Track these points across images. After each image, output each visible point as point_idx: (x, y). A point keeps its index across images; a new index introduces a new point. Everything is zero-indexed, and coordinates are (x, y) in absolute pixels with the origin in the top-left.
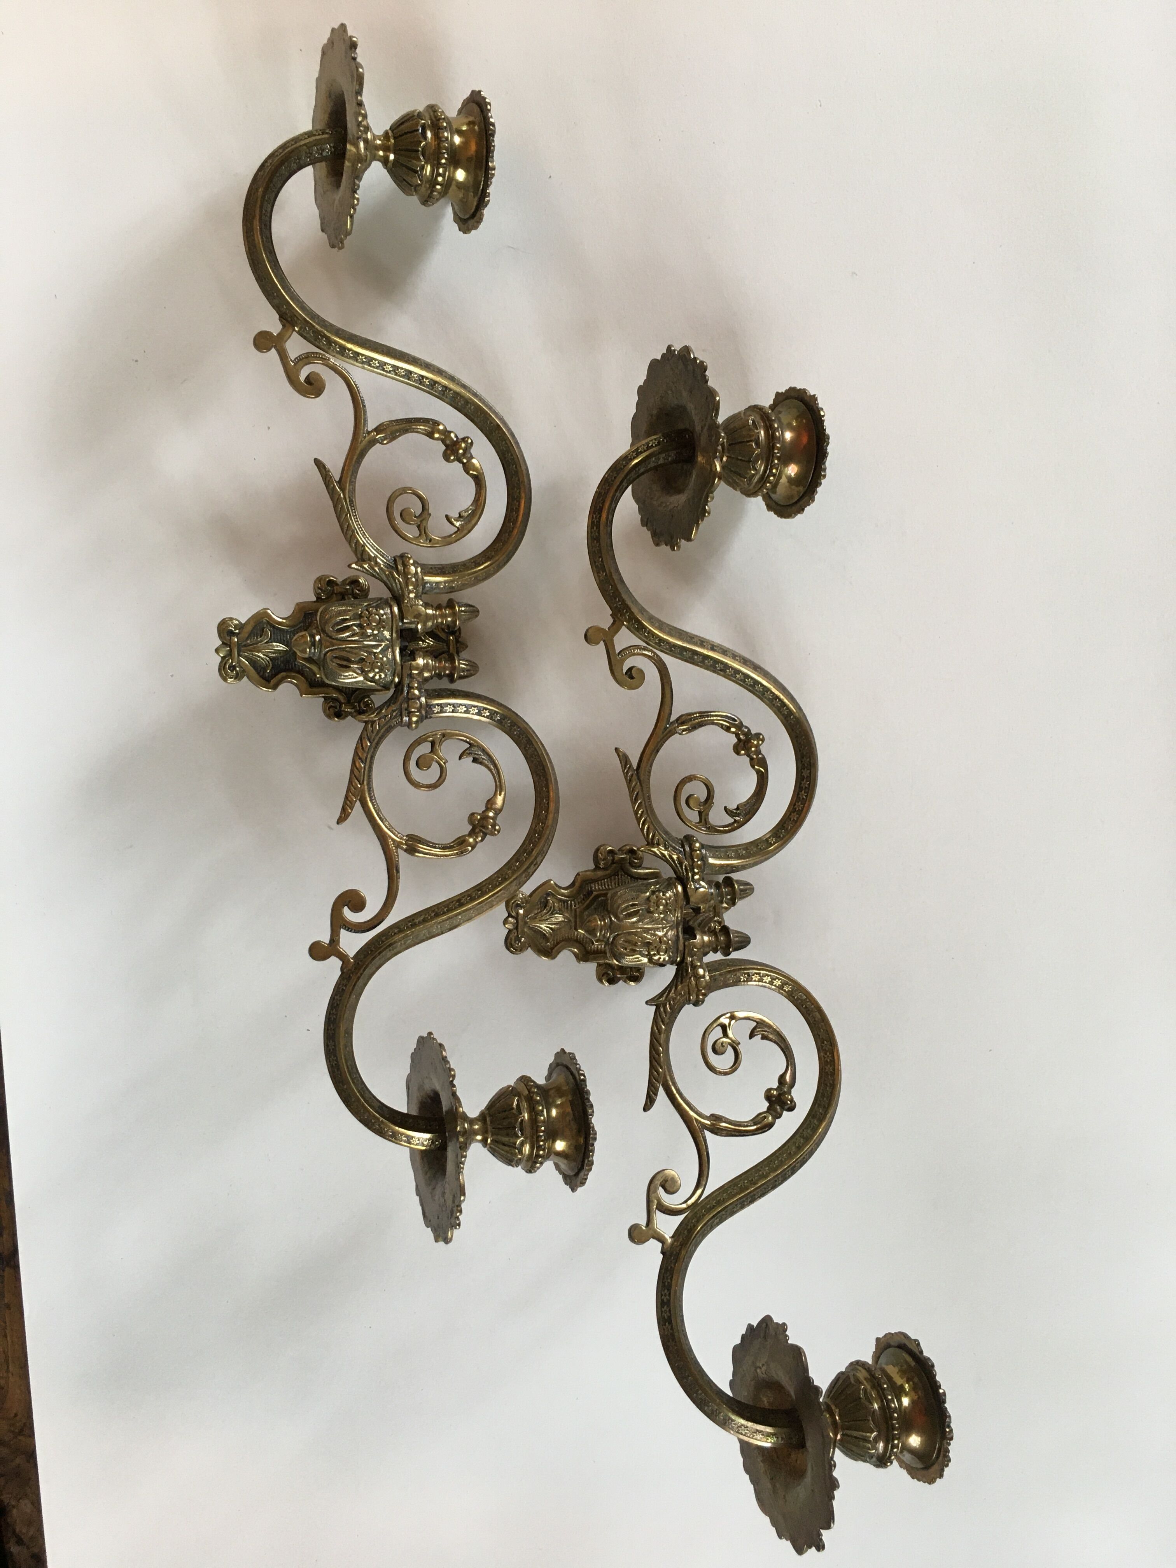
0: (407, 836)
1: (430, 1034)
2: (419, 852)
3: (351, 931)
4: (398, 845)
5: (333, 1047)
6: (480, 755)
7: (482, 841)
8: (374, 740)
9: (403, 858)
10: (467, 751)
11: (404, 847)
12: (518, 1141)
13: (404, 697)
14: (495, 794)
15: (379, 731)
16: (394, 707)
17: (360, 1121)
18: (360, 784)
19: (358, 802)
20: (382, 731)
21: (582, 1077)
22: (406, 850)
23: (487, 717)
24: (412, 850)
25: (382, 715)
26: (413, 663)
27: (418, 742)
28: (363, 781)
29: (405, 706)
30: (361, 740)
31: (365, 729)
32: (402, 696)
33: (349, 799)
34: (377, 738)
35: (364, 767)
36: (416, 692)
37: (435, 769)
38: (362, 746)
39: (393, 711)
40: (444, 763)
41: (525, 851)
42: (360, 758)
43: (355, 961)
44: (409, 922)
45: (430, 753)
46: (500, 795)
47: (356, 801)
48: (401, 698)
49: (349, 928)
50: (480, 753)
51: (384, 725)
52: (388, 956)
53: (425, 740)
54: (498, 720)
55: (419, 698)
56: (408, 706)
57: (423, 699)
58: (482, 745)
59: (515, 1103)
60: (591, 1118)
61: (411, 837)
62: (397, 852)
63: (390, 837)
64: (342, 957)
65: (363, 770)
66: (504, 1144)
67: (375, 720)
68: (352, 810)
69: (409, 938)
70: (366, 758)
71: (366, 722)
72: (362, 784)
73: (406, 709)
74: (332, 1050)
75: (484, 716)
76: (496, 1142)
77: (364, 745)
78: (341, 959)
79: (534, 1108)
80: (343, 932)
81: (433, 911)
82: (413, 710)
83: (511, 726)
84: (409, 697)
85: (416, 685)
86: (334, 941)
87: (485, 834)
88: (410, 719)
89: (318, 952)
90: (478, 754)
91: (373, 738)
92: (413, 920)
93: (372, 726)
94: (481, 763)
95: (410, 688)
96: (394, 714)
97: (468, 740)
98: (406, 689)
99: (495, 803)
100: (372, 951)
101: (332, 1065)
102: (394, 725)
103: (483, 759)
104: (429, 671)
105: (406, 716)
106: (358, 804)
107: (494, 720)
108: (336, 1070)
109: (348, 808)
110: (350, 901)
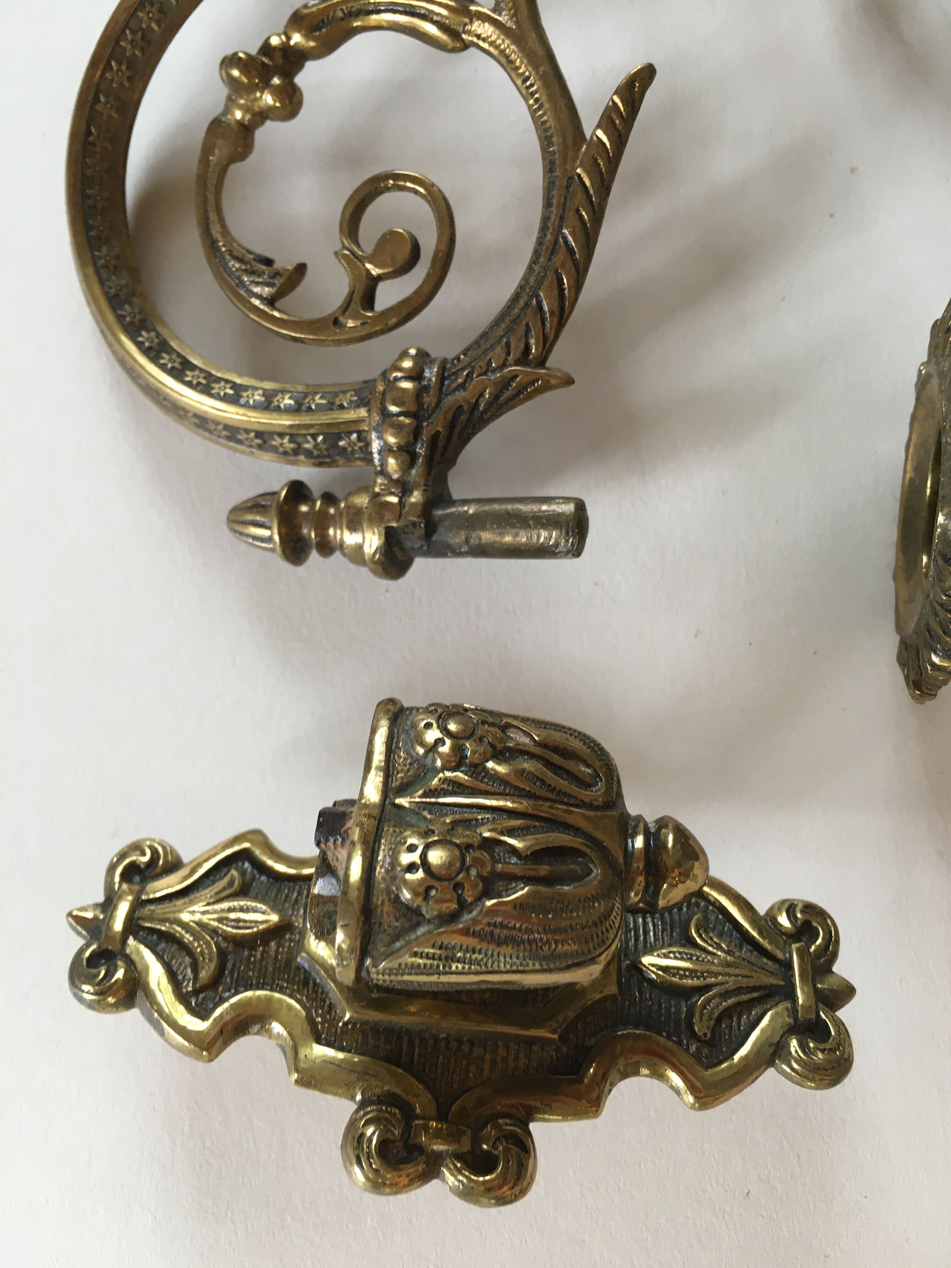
7: (273, 34)
8: (528, 312)
14: (224, 172)
15: (513, 332)
16: (459, 400)
18: (580, 176)
20: (501, 330)
27: (407, 308)
30: (562, 308)
31: (546, 343)
35: (561, 228)
37: (372, 233)
38: (561, 290)
40: (344, 250)
42: (572, 258)
50: (249, 280)
51: (492, 353)
53: (385, 318)
71: (544, 362)
77: (556, 296)
87: (259, 54)
91: (529, 321)
93: (527, 348)
94: (249, 256)
97: (277, 314)
98: (420, 450)
104: (353, 513)
106: (588, 128)
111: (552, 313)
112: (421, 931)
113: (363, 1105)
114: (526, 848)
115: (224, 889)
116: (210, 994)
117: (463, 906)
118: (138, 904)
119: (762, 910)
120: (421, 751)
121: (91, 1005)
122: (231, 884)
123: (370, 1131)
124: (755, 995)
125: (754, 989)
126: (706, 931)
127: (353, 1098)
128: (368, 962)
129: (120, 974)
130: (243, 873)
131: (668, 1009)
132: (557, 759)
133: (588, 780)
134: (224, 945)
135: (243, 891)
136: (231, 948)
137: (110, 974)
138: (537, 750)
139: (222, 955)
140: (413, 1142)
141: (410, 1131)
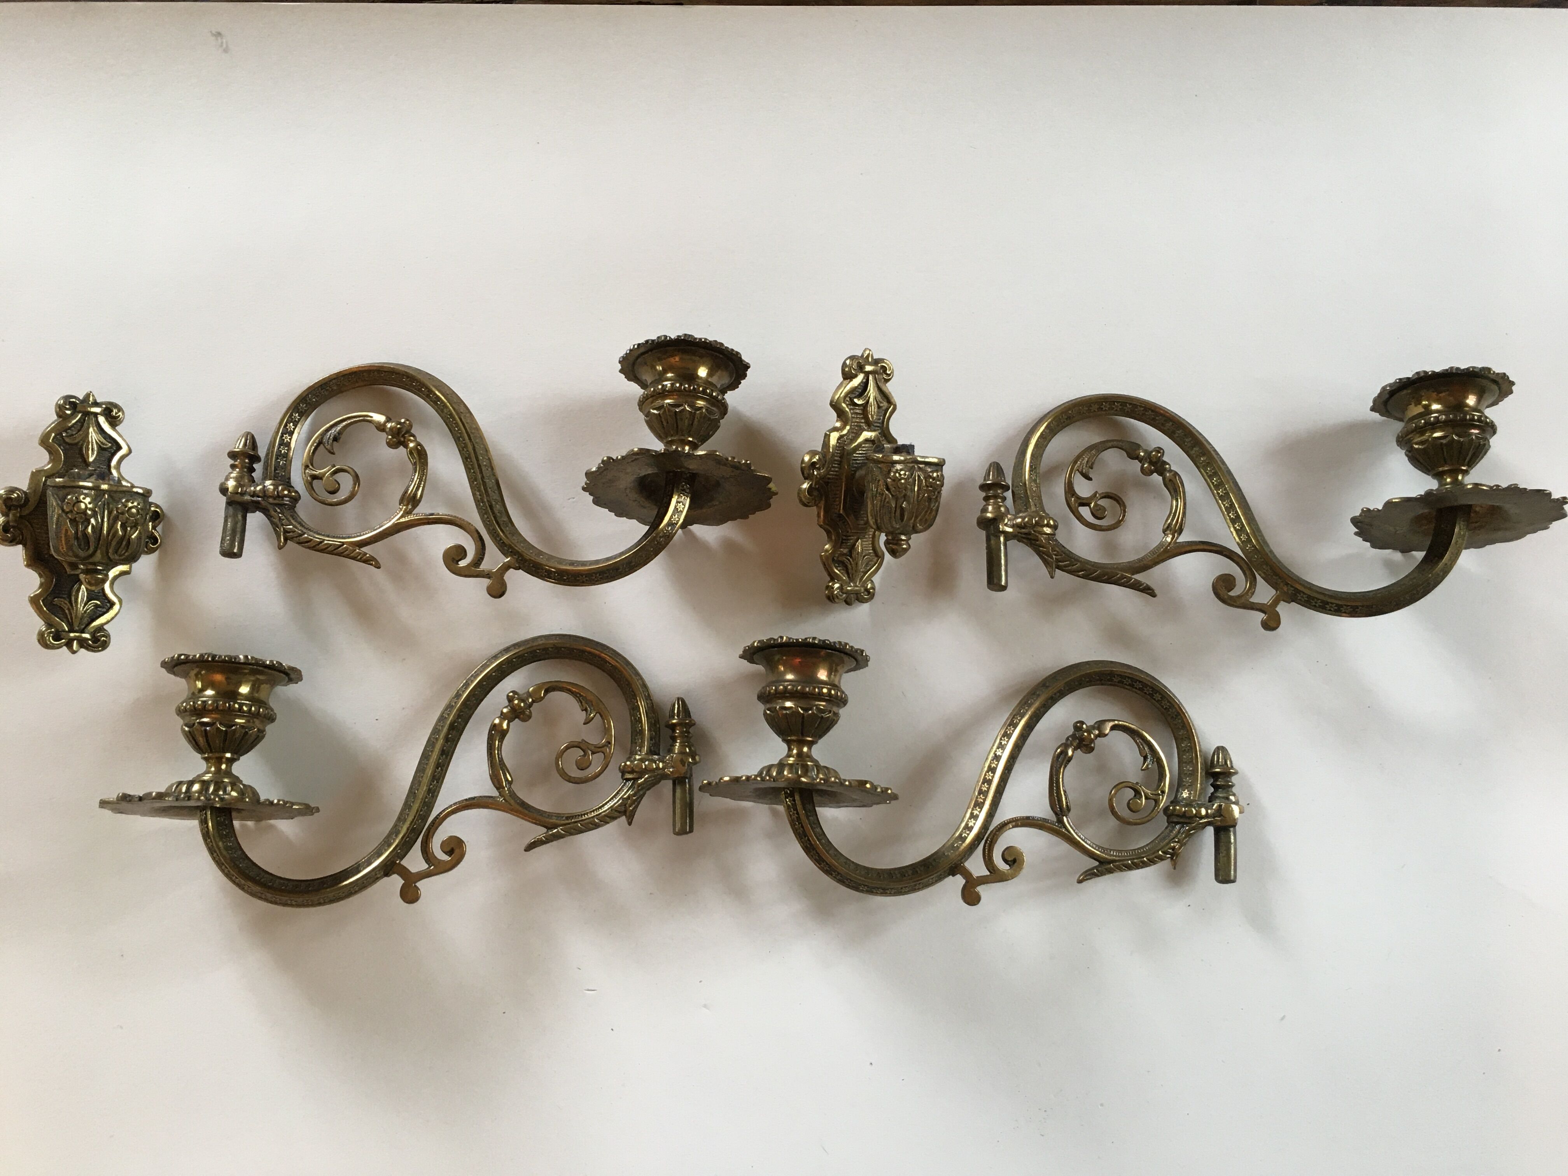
0: (400, 505)
2: (415, 494)
3: (483, 559)
4: (407, 513)
6: (331, 433)
7: (414, 436)
8: (302, 531)
9: (422, 510)
10: (326, 446)
11: (410, 507)
12: (688, 409)
13: (264, 501)
14: (371, 422)
15: (294, 526)
16: (272, 511)
18: (343, 545)
19: (361, 549)
20: (294, 523)
22: (414, 507)
23: (296, 426)
24: (415, 502)
25: (278, 523)
26: (230, 490)
27: (312, 492)
28: (339, 541)
29: (271, 500)
30: (302, 543)
31: (292, 539)
32: (262, 502)
33: (356, 556)
34: (301, 528)
35: (325, 540)
36: (258, 488)
37: (340, 477)
38: (307, 542)
39: (276, 511)
40: (334, 467)
41: (427, 394)
42: (318, 544)
43: (510, 556)
45: (323, 480)
46: (371, 417)
48: (265, 505)
49: (481, 561)
50: (328, 434)
51: (290, 521)
53: (311, 484)
54: (299, 416)
55: (266, 487)
56: (271, 497)
57: (268, 483)
58: (322, 432)
59: (655, 412)
60: (670, 337)
61: (402, 499)
62: (415, 515)
63: (399, 520)
64: (505, 568)
65: (329, 542)
66: (690, 423)
67: (284, 529)
68: (367, 554)
70: (319, 538)
71: (286, 539)
72: (342, 543)
73: (276, 499)
74: (587, 578)
75: (294, 429)
77: (306, 540)
78: (508, 569)
79: (660, 394)
80: (483, 566)
81: (473, 482)
82: (277, 493)
83: (305, 404)
84: (264, 495)
85: (253, 489)
86: (490, 575)
87: (408, 433)
88: (286, 496)
89: (498, 591)
90: (330, 436)
91: (300, 532)
93: (289, 532)
94: (339, 434)
95: (254, 494)
96: (279, 511)
97: (315, 444)
98: (255, 499)
99: (379, 423)
100: (504, 541)
101: (601, 579)
102: (292, 512)
103: (335, 431)
104: (242, 477)
105: (284, 500)
106: (364, 549)
107: (299, 420)
108: (605, 575)
109: (365, 558)
110: (453, 559)
111: (299, 540)
112: (60, 502)
113: (24, 492)
114: (88, 533)
115: (102, 443)
116: (62, 442)
117: (67, 513)
118: (96, 415)
119: (105, 627)
120: (124, 501)
121: (57, 404)
122: (104, 444)
123: (16, 495)
124: (70, 620)
125: (72, 619)
126: (94, 606)
127: (28, 489)
128: (51, 488)
129: (68, 412)
130: (111, 447)
131: (65, 591)
132: (124, 543)
133: (119, 553)
134: (80, 444)
135: (101, 449)
136: (79, 447)
137: (67, 409)
138: (127, 537)
139: (76, 444)
140: (12, 508)
141: (16, 507)
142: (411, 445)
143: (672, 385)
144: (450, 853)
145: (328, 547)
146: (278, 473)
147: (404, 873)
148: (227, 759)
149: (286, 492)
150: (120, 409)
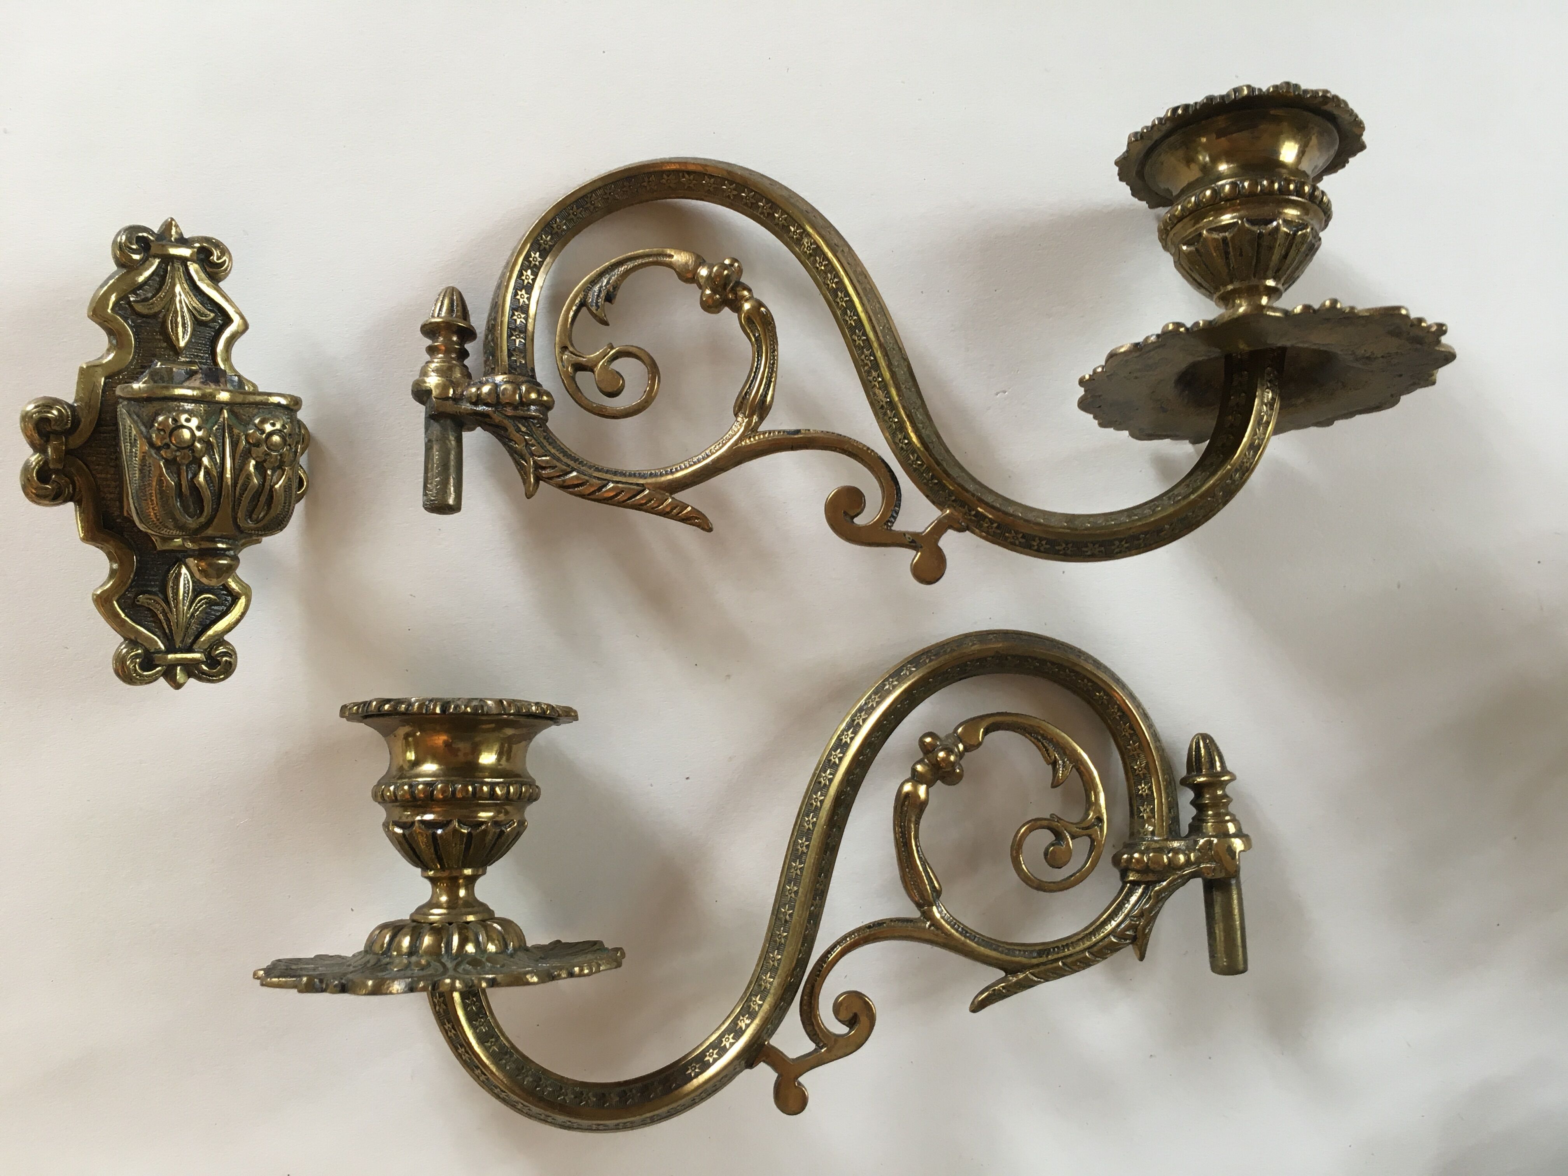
0: (737, 414)
1: (1082, 382)
2: (765, 395)
3: (897, 513)
4: (751, 430)
5: (1097, 546)
6: (601, 287)
7: (750, 290)
8: (569, 466)
10: (593, 309)
11: (755, 418)
12: (1282, 228)
13: (495, 412)
14: (670, 265)
15: (553, 456)
16: (511, 429)
17: (1225, 503)
18: (643, 491)
19: (676, 496)
20: (553, 451)
21: (1180, 112)
22: (762, 419)
23: (535, 275)
24: (762, 409)
25: (524, 451)
26: (432, 392)
27: (575, 392)
28: (638, 485)
29: (509, 411)
30: (569, 487)
31: (548, 479)
32: (491, 414)
33: (668, 509)
34: (565, 460)
35: (613, 482)
36: (486, 389)
37: (623, 366)
38: (578, 486)
39: (519, 430)
40: (612, 348)
41: (771, 215)
42: (598, 490)
43: (949, 507)
44: (885, 414)
45: (593, 372)
46: (671, 256)
47: (673, 498)
48: (497, 418)
49: (892, 516)
50: (596, 288)
51: (543, 447)
52: (943, 451)
53: (572, 379)
54: (540, 256)
55: (496, 386)
56: (509, 404)
57: (499, 378)
58: (583, 285)
61: (739, 408)
62: (764, 433)
63: (736, 443)
64: (940, 528)
65: (620, 485)
66: (1286, 256)
67: (534, 462)
68: (687, 505)
69: (914, 414)
70: (599, 478)
71: (538, 479)
72: (643, 487)
73: (515, 408)
75: (534, 280)
76: (1278, 270)
77: (576, 482)
78: (945, 531)
79: (1209, 205)
80: (900, 525)
82: (517, 398)
83: (551, 234)
84: (494, 401)
85: (474, 390)
86: (913, 541)
87: (738, 284)
88: (533, 402)
89: (930, 569)
90: (600, 291)
91: (565, 467)
92: (882, 407)
93: (544, 468)
94: (616, 287)
95: (478, 400)
96: (524, 429)
97: (574, 308)
98: (481, 408)
99: (685, 267)
100: (933, 477)
101: (1127, 548)
102: (544, 431)
103: (608, 283)
104: (450, 369)
105: (529, 410)
106: (681, 496)
107: (541, 263)
108: (1136, 542)
109: (684, 512)
110: (845, 513)
111: (564, 481)
112: (143, 429)
113: (71, 406)
114: (199, 483)
115: (199, 312)
116: (129, 311)
117: (158, 449)
118: (184, 260)
119: (227, 638)
120: (257, 421)
121: (115, 242)
122: (202, 315)
123: (55, 412)
124: (167, 631)
125: (171, 630)
126: (206, 603)
127: (76, 401)
128: (126, 403)
129: (136, 257)
130: (213, 320)
131: (155, 581)
132: (263, 499)
133: (254, 516)
134: (161, 316)
135: (198, 323)
136: (160, 320)
137: (135, 252)
138: (267, 487)
139: (155, 316)
140: (51, 436)
141: (58, 434)
142: (747, 306)
143: (1234, 185)
144: (851, 1023)
145: (617, 495)
146: (516, 361)
147: (775, 1059)
148: (467, 878)
149: (533, 396)
150: (224, 251)
